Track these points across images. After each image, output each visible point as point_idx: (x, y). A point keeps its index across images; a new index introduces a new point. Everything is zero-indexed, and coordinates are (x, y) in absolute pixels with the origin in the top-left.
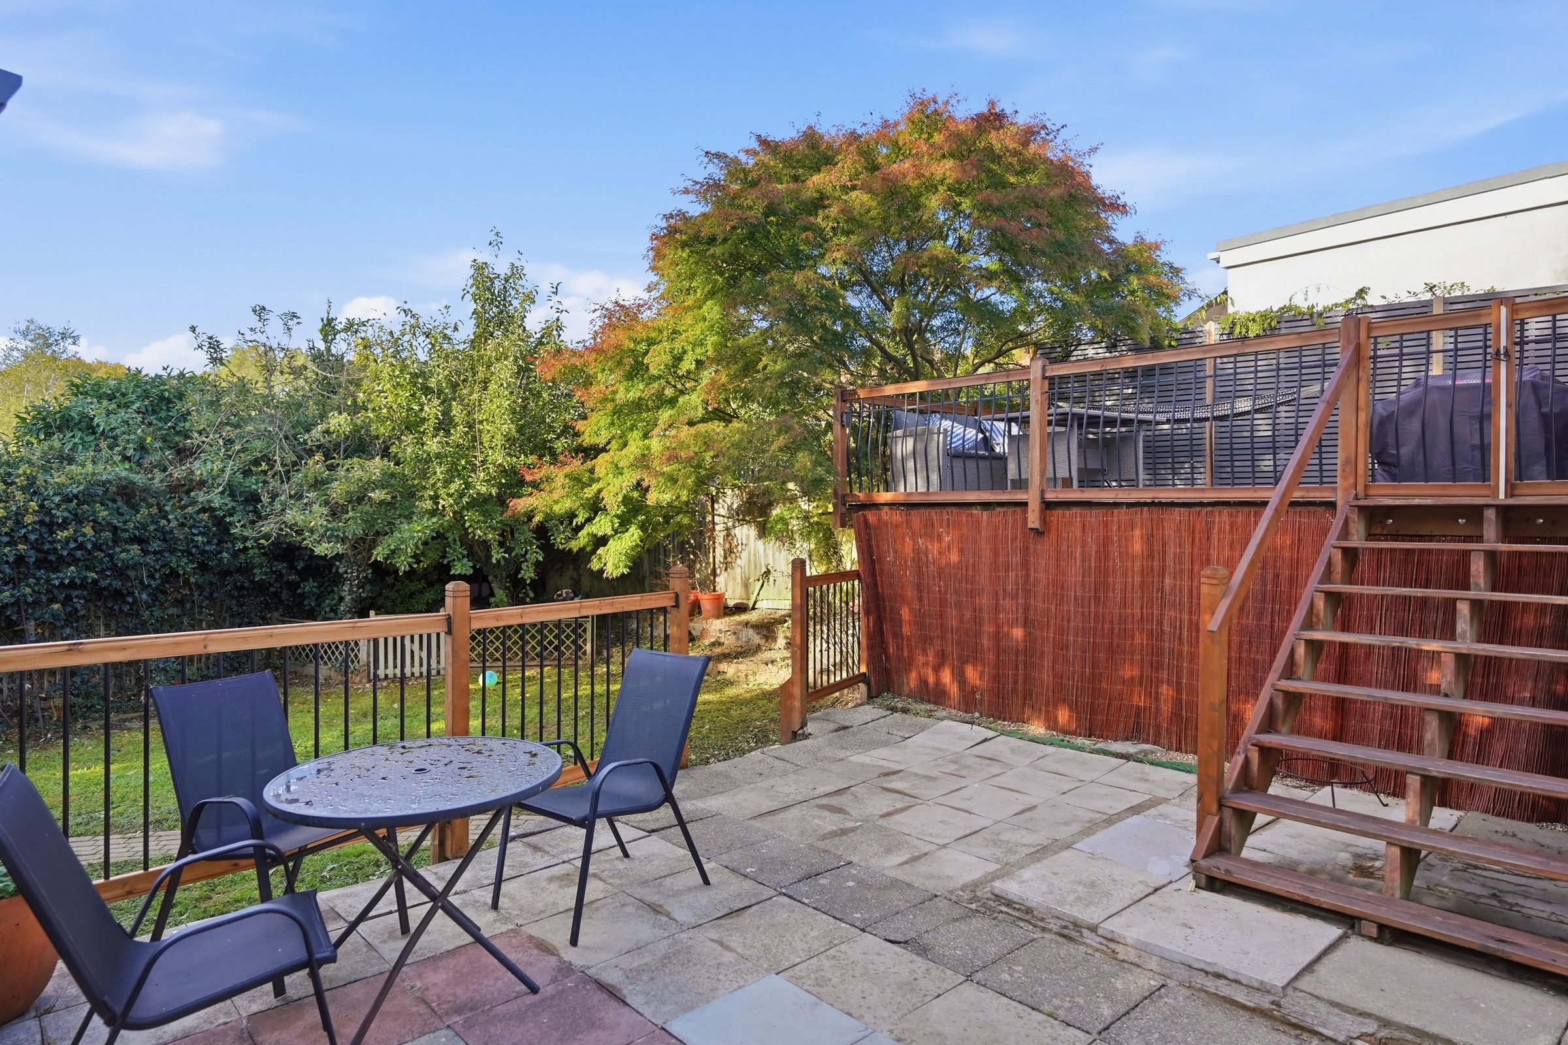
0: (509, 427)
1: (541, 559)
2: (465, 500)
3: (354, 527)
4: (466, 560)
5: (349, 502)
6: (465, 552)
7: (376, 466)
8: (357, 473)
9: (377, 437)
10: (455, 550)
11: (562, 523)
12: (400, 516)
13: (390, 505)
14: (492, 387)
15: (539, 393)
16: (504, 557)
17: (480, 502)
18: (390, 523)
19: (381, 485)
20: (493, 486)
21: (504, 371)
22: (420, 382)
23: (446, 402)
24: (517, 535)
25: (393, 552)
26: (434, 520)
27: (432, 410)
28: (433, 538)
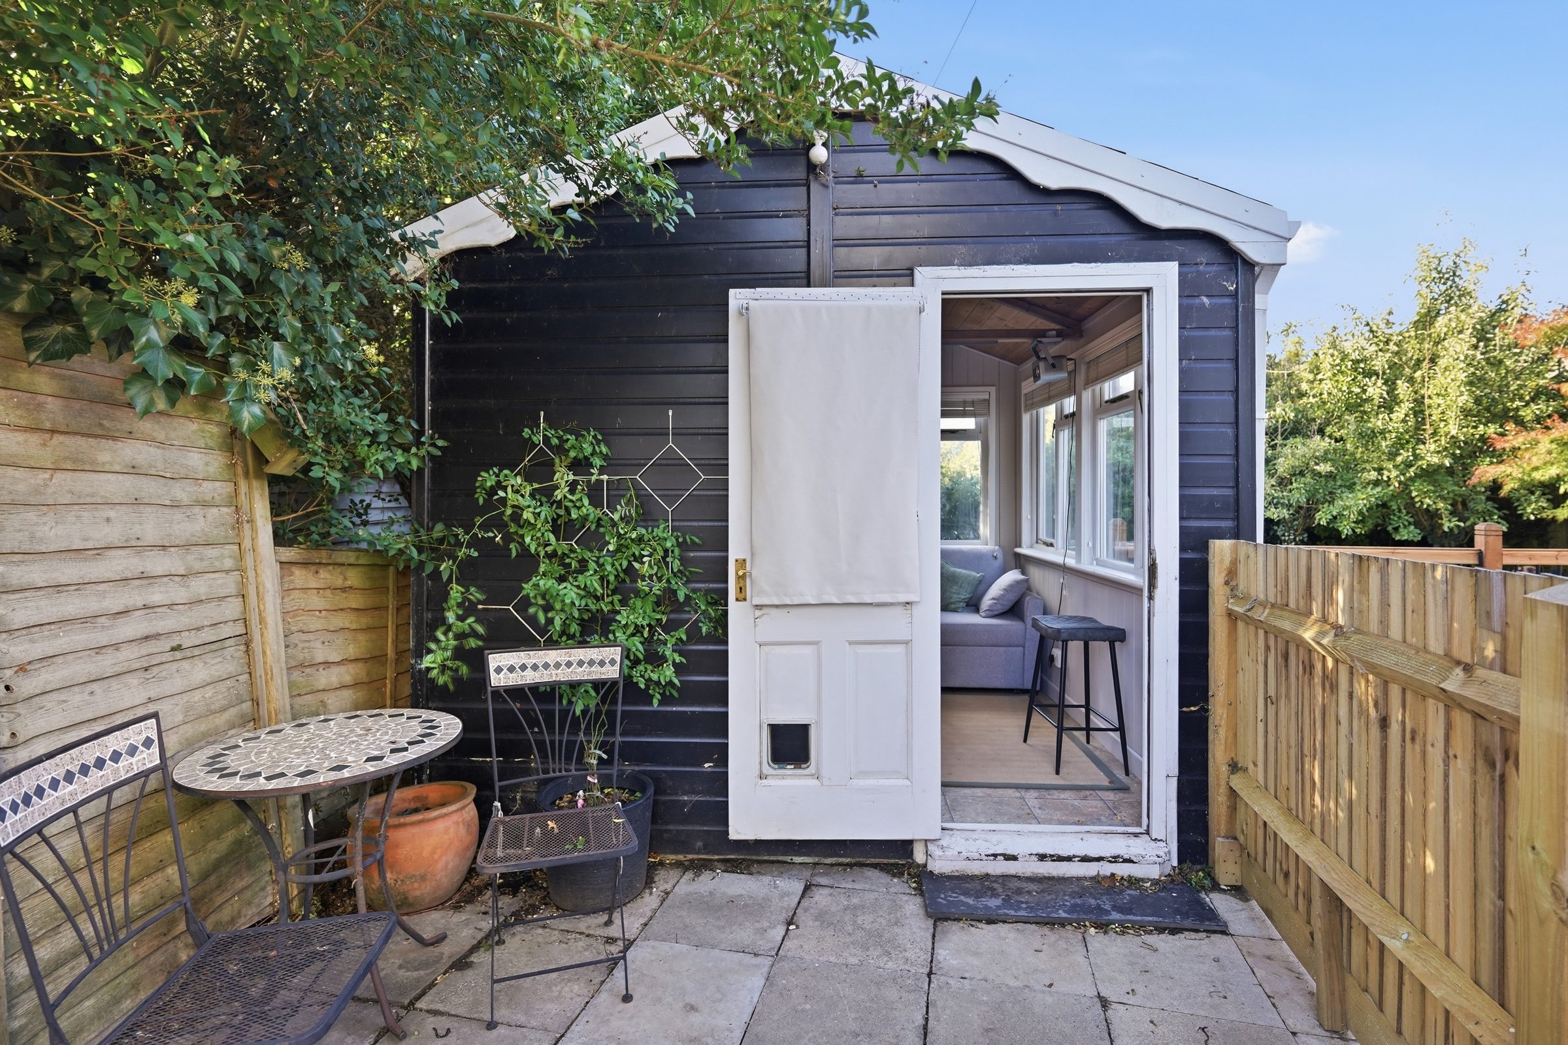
0: (1465, 400)
1: (1505, 529)
2: (1412, 472)
3: (1298, 494)
4: (1412, 527)
5: (1294, 475)
6: (1411, 520)
7: (1319, 444)
8: (1299, 452)
9: (1314, 420)
10: (1399, 518)
11: (1533, 493)
12: (1341, 486)
13: (1330, 476)
14: (1442, 363)
15: (1501, 362)
16: (1458, 526)
17: (1430, 474)
18: (1331, 493)
19: (1325, 459)
20: (1446, 456)
21: (1458, 347)
22: (1362, 369)
23: (1391, 384)
24: (1471, 505)
25: (1335, 518)
26: (1379, 489)
27: (1376, 390)
28: (1378, 506)
